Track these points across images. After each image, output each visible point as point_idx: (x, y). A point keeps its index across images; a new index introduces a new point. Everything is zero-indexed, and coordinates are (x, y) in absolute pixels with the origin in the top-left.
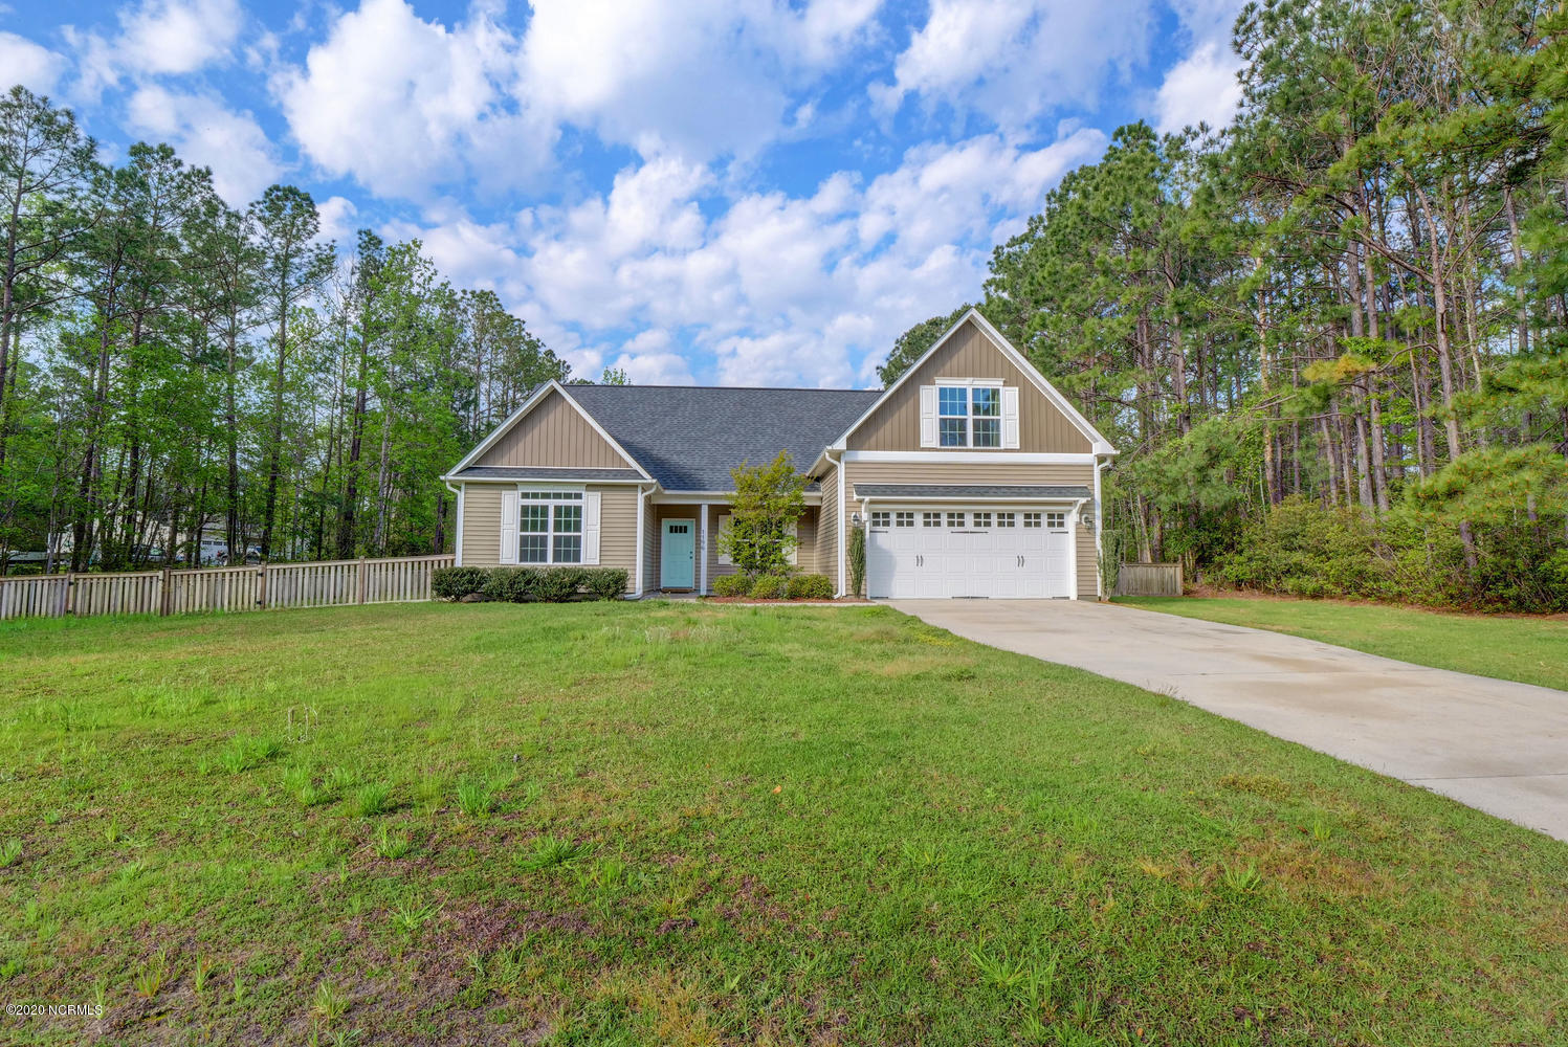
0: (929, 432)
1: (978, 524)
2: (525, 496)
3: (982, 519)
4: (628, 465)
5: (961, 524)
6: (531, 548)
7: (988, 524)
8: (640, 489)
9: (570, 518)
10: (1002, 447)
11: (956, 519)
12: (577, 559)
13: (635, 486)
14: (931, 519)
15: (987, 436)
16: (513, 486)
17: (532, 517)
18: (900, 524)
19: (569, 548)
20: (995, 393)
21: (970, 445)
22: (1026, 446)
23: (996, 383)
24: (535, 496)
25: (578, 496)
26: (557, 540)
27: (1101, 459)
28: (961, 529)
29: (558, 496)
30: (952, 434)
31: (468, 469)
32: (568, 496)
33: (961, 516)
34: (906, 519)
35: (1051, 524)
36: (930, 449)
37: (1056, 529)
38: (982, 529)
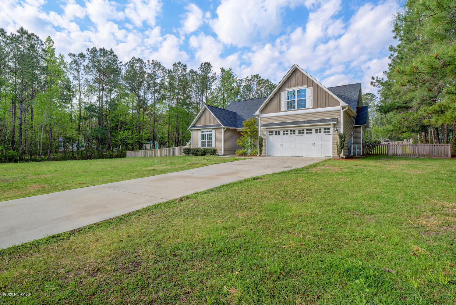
0: (284, 106)
1: (299, 133)
2: (202, 132)
3: (301, 132)
4: (219, 123)
5: (294, 133)
6: (203, 144)
7: (303, 133)
8: (223, 129)
9: (210, 136)
10: (307, 108)
11: (293, 132)
12: (211, 146)
13: (222, 128)
14: (286, 133)
15: (302, 104)
16: (200, 129)
17: (203, 137)
18: (276, 134)
19: (210, 144)
20: (305, 90)
21: (296, 108)
22: (315, 107)
23: (305, 87)
24: (204, 132)
25: (211, 131)
26: (208, 141)
27: (343, 108)
28: (294, 135)
29: (208, 132)
30: (290, 106)
31: (192, 127)
32: (210, 131)
33: (294, 131)
34: (278, 133)
35: (325, 132)
36: (284, 111)
37: (327, 133)
38: (301, 135)
